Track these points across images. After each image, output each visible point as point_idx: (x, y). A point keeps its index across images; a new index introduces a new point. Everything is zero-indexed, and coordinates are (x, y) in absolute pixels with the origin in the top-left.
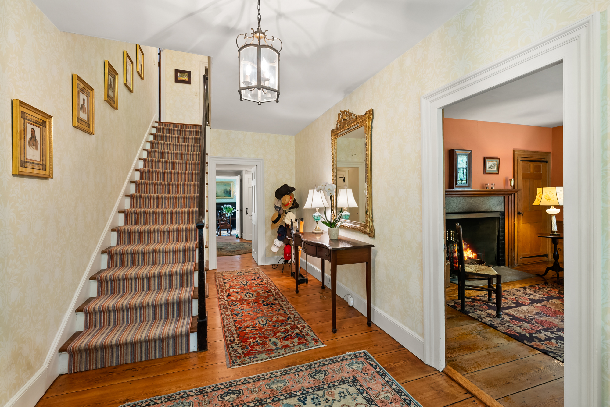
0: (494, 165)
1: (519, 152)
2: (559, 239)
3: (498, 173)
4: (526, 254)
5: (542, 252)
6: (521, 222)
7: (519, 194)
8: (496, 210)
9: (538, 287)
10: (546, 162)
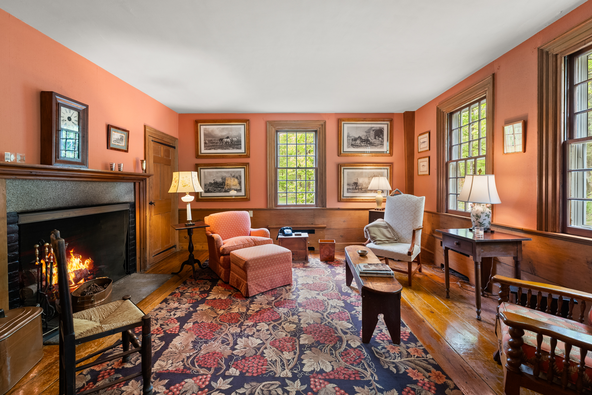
0: (121, 139)
1: (151, 130)
2: (194, 229)
3: (127, 151)
4: (158, 250)
5: (171, 244)
6: (153, 214)
7: (151, 180)
8: (124, 201)
9: (179, 292)
10: (174, 147)
